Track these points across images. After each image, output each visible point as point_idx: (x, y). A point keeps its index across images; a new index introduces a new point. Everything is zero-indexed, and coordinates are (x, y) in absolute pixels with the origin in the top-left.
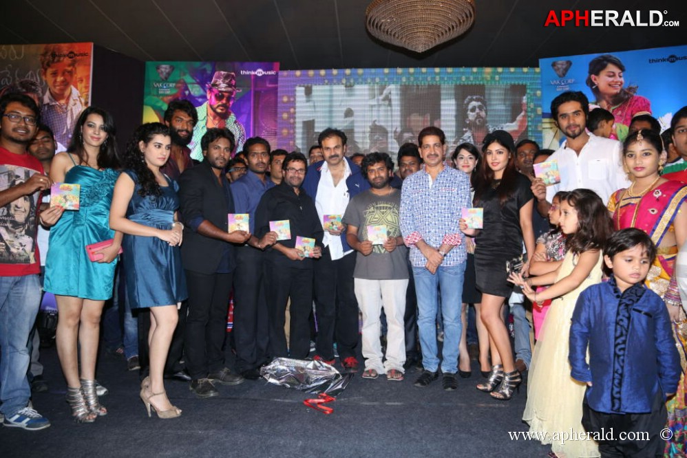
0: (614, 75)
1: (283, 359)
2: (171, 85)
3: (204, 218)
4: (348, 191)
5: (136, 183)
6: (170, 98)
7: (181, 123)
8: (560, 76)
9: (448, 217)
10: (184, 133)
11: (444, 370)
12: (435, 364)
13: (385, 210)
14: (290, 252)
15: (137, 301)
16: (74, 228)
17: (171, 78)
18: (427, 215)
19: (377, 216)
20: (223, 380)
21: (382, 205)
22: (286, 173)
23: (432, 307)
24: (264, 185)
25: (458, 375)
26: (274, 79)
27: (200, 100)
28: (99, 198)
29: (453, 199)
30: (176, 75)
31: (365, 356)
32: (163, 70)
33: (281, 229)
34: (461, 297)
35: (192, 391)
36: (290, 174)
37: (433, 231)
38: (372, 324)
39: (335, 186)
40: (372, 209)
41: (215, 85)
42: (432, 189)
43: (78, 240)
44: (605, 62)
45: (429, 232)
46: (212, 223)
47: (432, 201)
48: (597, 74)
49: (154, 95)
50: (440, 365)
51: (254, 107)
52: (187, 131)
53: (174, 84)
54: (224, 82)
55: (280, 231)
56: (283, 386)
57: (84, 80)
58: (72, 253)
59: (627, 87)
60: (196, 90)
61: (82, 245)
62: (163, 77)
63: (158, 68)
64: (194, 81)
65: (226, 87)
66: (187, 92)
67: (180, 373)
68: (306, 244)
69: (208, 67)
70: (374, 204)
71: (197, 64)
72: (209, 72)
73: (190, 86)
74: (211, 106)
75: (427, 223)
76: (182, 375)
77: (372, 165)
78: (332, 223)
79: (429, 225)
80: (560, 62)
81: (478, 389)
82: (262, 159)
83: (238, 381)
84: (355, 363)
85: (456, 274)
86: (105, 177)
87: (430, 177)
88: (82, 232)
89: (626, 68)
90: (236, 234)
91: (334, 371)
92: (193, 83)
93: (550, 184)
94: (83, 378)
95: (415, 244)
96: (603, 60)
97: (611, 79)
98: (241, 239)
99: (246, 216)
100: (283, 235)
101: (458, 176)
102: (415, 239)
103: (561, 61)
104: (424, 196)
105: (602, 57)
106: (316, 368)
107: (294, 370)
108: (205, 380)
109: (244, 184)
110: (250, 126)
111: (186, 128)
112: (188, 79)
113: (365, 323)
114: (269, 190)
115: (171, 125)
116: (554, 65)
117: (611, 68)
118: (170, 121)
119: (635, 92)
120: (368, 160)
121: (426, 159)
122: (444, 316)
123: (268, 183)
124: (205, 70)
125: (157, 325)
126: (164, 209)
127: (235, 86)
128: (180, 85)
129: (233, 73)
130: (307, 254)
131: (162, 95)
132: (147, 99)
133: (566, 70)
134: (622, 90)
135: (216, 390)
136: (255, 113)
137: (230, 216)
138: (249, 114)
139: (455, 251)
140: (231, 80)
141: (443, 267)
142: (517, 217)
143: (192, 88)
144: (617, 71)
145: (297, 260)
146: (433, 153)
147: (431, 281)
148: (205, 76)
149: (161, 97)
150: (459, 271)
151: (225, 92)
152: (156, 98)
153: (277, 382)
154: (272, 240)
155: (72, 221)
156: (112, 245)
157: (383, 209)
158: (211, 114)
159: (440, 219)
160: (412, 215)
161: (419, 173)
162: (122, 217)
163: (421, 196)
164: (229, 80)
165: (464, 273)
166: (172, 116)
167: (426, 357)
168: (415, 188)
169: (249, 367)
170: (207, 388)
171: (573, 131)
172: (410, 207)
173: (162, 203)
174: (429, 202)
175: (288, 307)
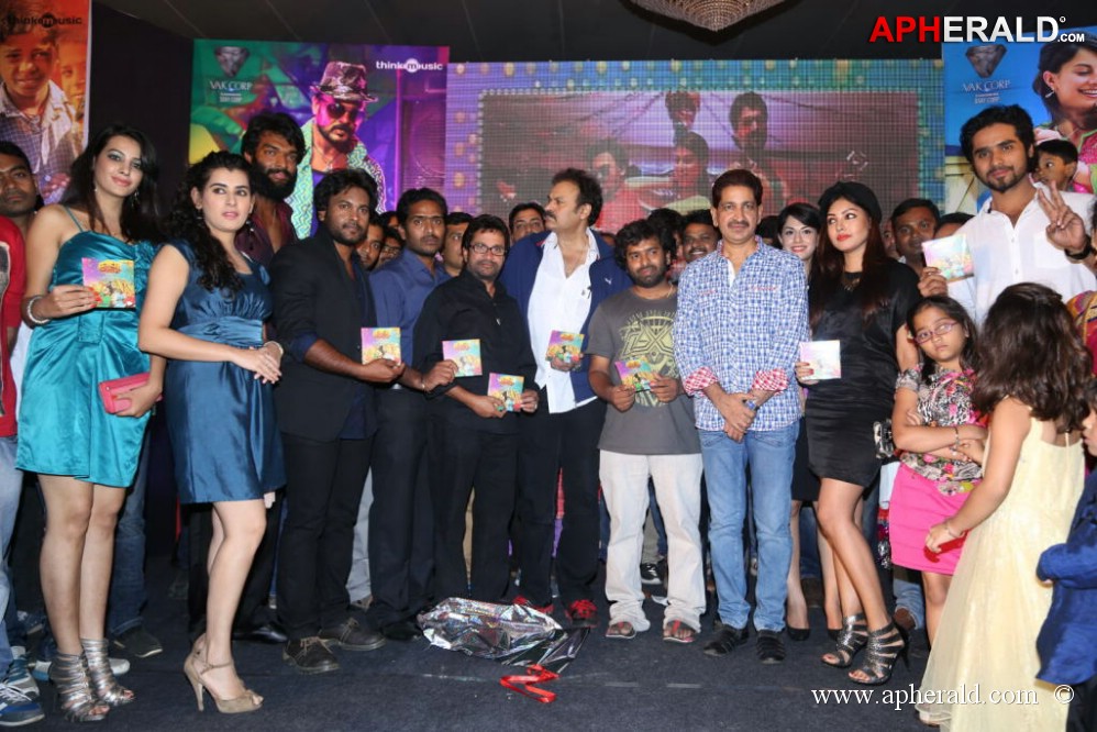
0: (1091, 71)
2: (243, 86)
3: (317, 337)
4: (589, 288)
5: (191, 264)
6: (241, 110)
7: (273, 157)
8: (982, 75)
9: (765, 339)
10: (280, 176)
11: (760, 625)
12: (743, 612)
13: (659, 327)
14: (480, 404)
15: (191, 489)
16: (81, 348)
17: (242, 73)
18: (725, 337)
19: (644, 338)
20: (347, 642)
21: (654, 317)
22: (469, 255)
23: (735, 506)
24: (432, 277)
25: (784, 635)
26: (440, 79)
27: (300, 116)
29: (773, 306)
30: (252, 66)
31: (610, 597)
32: (228, 56)
33: (464, 356)
34: (789, 489)
35: (288, 661)
36: (478, 255)
37: (736, 366)
38: (628, 537)
39: (567, 276)
40: (635, 325)
41: (327, 88)
42: (735, 286)
43: (87, 370)
45: (729, 368)
46: (333, 345)
47: (734, 310)
48: (1056, 68)
49: (210, 105)
50: (751, 615)
51: (402, 130)
52: (286, 172)
53: (249, 85)
54: (344, 83)
55: (462, 360)
56: (460, 653)
60: (290, 98)
61: (94, 382)
62: (228, 70)
63: (218, 53)
64: (287, 80)
65: (349, 92)
66: (274, 101)
67: (265, 629)
68: (507, 388)
69: (315, 54)
70: (639, 315)
71: (293, 47)
72: (316, 63)
73: (279, 90)
74: (320, 128)
75: (725, 351)
76: (267, 633)
77: (636, 244)
78: (564, 348)
79: (728, 354)
81: (824, 662)
82: (433, 228)
83: (374, 644)
84: (591, 611)
85: (780, 444)
86: (139, 257)
87: (730, 265)
88: (94, 356)
90: (375, 365)
91: (551, 625)
92: (285, 84)
93: (954, 279)
94: (83, 636)
95: (705, 391)
97: (1083, 80)
98: (385, 374)
100: (467, 367)
101: (783, 262)
102: (704, 381)
104: (719, 301)
106: (517, 618)
107: (479, 622)
108: (315, 639)
109: (395, 274)
110: (394, 167)
111: (283, 166)
112: (276, 75)
114: (440, 286)
115: (255, 160)
116: (970, 53)
117: (1085, 55)
120: (629, 235)
122: (758, 523)
123: (441, 274)
124: (307, 59)
125: (226, 536)
126: (245, 316)
127: (365, 91)
128: (259, 86)
129: (361, 67)
130: (509, 406)
131: (224, 104)
132: (196, 112)
133: (993, 62)
135: (334, 660)
136: (402, 143)
137: (364, 331)
138: (393, 143)
139: (778, 401)
140: (358, 79)
142: (891, 343)
143: (284, 93)
145: (493, 418)
146: (740, 220)
147: (734, 457)
148: (308, 70)
149: (224, 109)
150: (785, 440)
151: (348, 101)
152: (214, 109)
153: (447, 645)
154: (448, 375)
155: (74, 335)
156: (146, 385)
157: (657, 324)
158: (319, 144)
159: (749, 343)
160: (699, 336)
161: (711, 257)
162: (163, 327)
163: (714, 301)
164: (354, 78)
165: (794, 444)
166: (257, 144)
167: (725, 600)
168: (702, 285)
169: (396, 617)
170: (318, 655)
171: (1001, 180)
172: (695, 322)
173: (242, 305)
174: (728, 312)
175: (470, 508)
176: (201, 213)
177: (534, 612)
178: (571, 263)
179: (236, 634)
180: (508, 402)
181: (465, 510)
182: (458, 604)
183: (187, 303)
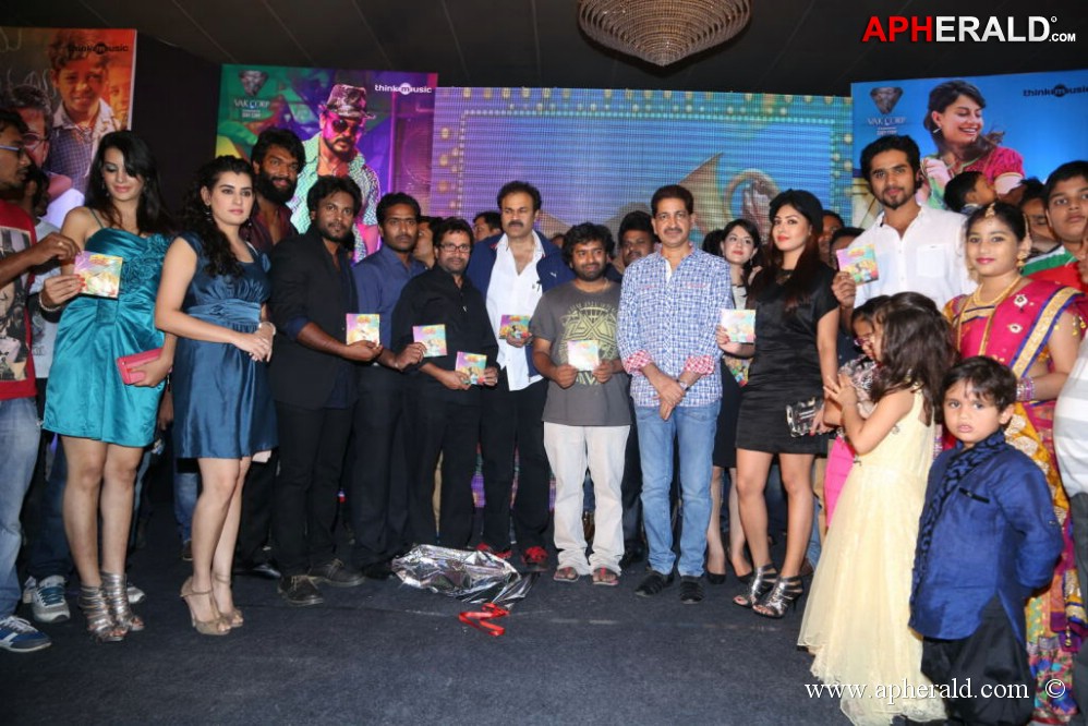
0: (968, 113)
1: (429, 547)
2: (262, 104)
3: (308, 320)
4: (538, 282)
5: (199, 254)
6: (260, 124)
7: (277, 168)
8: (883, 112)
9: (695, 329)
10: (283, 183)
11: (683, 571)
12: (669, 561)
13: (595, 317)
14: (448, 378)
16: (98, 328)
17: (261, 94)
18: (661, 325)
19: (583, 325)
20: (332, 579)
21: (591, 308)
22: (440, 252)
23: (663, 471)
24: (406, 270)
25: (704, 579)
26: (429, 100)
27: (309, 130)
28: (139, 282)
29: (703, 301)
30: (270, 88)
31: (558, 546)
32: (250, 79)
33: (431, 339)
34: (710, 457)
35: (281, 595)
36: (447, 254)
37: (669, 350)
38: (571, 495)
39: (519, 273)
40: (575, 314)
41: (333, 106)
42: (671, 283)
43: (103, 347)
44: (955, 92)
45: (664, 351)
46: (321, 328)
47: (670, 303)
48: (942, 110)
49: (235, 120)
50: (676, 563)
51: (395, 148)
52: (287, 180)
53: (267, 103)
54: (347, 103)
55: (429, 342)
56: (426, 591)
57: (121, 91)
58: (93, 368)
59: (986, 133)
60: (302, 114)
61: (109, 357)
62: (250, 91)
63: (242, 76)
64: (300, 99)
65: (350, 111)
66: (288, 117)
67: (264, 566)
68: (472, 365)
69: (323, 77)
70: (579, 306)
71: (306, 72)
72: (324, 85)
73: (292, 108)
74: (326, 140)
75: (661, 337)
76: (266, 570)
77: (584, 244)
78: (514, 327)
79: (663, 340)
80: (884, 89)
81: (734, 603)
82: (406, 228)
83: (356, 581)
84: (542, 557)
85: (704, 419)
86: (150, 247)
87: (668, 264)
88: (110, 335)
89: (987, 102)
90: (358, 346)
91: (508, 569)
92: (298, 103)
94: (106, 570)
95: (641, 370)
96: (951, 90)
97: (963, 120)
98: (367, 354)
99: (375, 318)
100: (434, 348)
101: (712, 264)
102: (642, 361)
103: (886, 88)
104: (657, 295)
105: (950, 83)
106: (479, 563)
107: (446, 565)
108: (303, 577)
109: (374, 268)
110: (387, 174)
111: (286, 175)
112: (290, 95)
113: (560, 495)
115: (261, 169)
116: (874, 93)
117: (964, 101)
118: (261, 163)
119: (999, 141)
121: (663, 236)
122: (683, 486)
123: (414, 267)
124: (317, 82)
126: (246, 299)
127: (365, 110)
128: (276, 104)
129: (362, 89)
130: (473, 380)
131: (246, 119)
132: (223, 125)
133: (893, 102)
134: (979, 137)
135: (319, 595)
136: (395, 155)
138: (387, 155)
139: (703, 382)
140: (359, 100)
141: (683, 408)
142: (812, 335)
143: (296, 111)
144: (973, 106)
145: (460, 391)
146: (673, 226)
147: (664, 429)
148: (317, 90)
149: (245, 123)
150: (708, 415)
151: (350, 118)
152: (237, 124)
153: (418, 584)
154: (418, 356)
155: (94, 316)
156: (159, 359)
157: (593, 314)
158: (325, 154)
159: (681, 331)
160: (638, 324)
161: (651, 257)
162: (176, 310)
163: (653, 294)
164: (356, 99)
165: (716, 418)
166: (264, 155)
167: (654, 551)
168: (644, 280)
169: (375, 559)
170: (306, 590)
171: (894, 198)
172: (634, 312)
173: (243, 289)
174: (664, 305)
175: (439, 466)
176: (210, 209)
177: (494, 558)
178: (521, 261)
179: (237, 570)
180: (473, 377)
181: (435, 468)
182: (428, 550)
183: (195, 287)
